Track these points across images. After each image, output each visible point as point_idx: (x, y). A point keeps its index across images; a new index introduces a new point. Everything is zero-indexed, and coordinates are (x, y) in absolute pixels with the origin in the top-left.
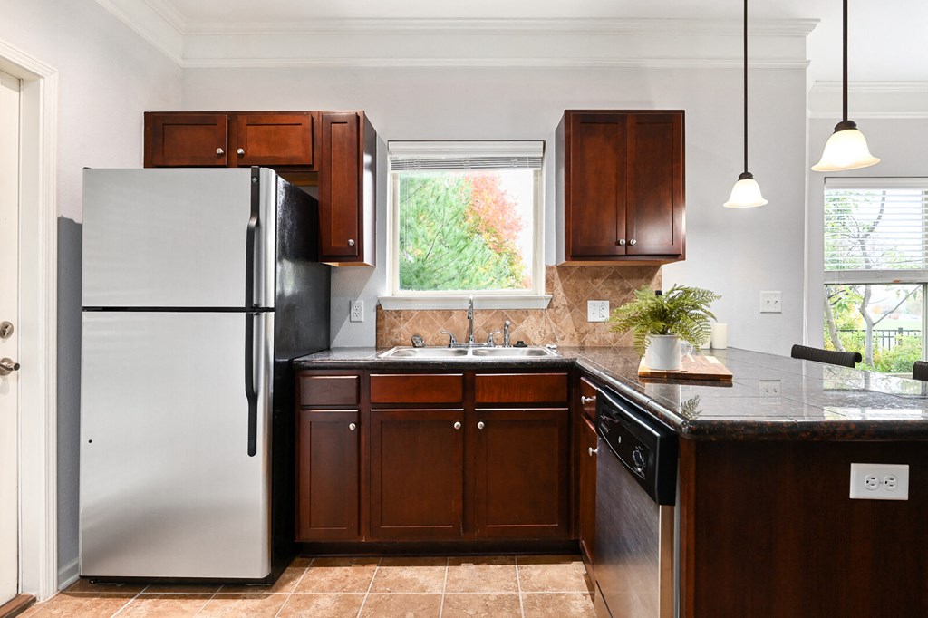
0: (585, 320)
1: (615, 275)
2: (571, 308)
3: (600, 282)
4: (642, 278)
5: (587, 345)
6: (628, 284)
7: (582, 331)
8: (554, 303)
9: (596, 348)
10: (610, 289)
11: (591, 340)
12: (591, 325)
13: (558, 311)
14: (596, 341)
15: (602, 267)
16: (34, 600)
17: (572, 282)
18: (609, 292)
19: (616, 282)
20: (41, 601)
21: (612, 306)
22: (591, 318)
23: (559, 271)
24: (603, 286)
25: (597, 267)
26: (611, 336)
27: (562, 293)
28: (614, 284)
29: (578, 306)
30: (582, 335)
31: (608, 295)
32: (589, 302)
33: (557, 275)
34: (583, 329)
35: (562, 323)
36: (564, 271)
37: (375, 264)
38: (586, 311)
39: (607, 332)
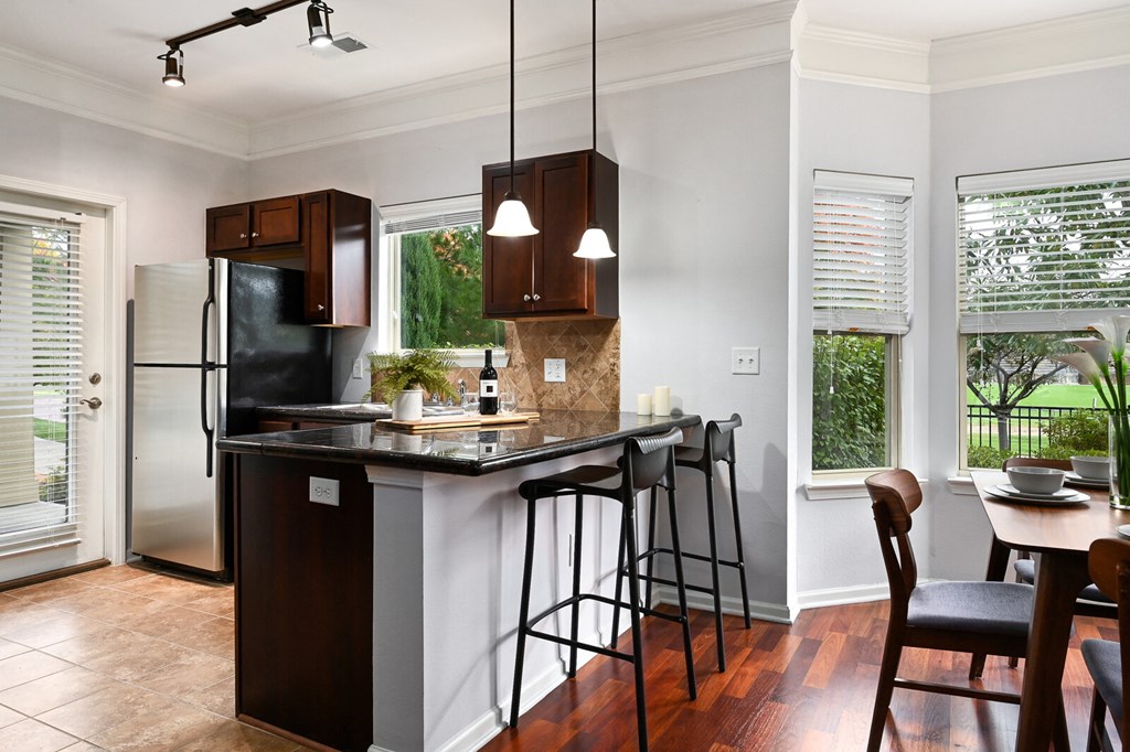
0: (542, 379)
1: (572, 331)
2: (528, 367)
3: (556, 339)
4: (598, 333)
5: (545, 407)
6: (585, 340)
7: (540, 391)
8: (513, 361)
9: (553, 411)
10: (565, 346)
11: (549, 401)
12: (548, 385)
13: (517, 370)
14: (553, 403)
15: (557, 322)
16: (110, 563)
17: (530, 338)
18: (565, 349)
19: (572, 338)
20: (113, 565)
21: (568, 365)
22: (548, 378)
23: (518, 328)
24: (560, 343)
25: (554, 322)
26: (567, 398)
27: (520, 351)
28: (570, 341)
29: (535, 365)
30: (539, 396)
31: (564, 353)
32: (546, 360)
33: (516, 331)
34: (541, 390)
35: (521, 383)
36: (522, 329)
37: (368, 323)
38: (542, 370)
39: (564, 393)
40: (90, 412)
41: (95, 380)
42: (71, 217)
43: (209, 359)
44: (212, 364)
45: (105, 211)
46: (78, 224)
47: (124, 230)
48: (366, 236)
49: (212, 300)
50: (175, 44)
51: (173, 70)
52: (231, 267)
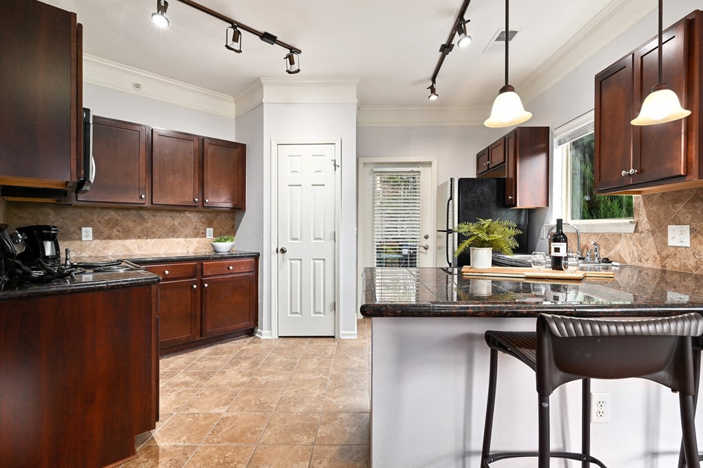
0: (666, 244)
2: (653, 232)
3: (680, 206)
5: (668, 268)
7: (664, 254)
8: (640, 228)
9: (676, 272)
10: (691, 213)
11: (672, 264)
12: (672, 249)
13: (643, 235)
14: (677, 266)
15: (681, 191)
17: (654, 208)
18: (690, 216)
19: (697, 205)
21: (692, 231)
22: (672, 242)
24: (684, 211)
25: (677, 192)
26: (691, 262)
27: (646, 219)
28: (696, 208)
29: (659, 230)
30: (663, 259)
31: (689, 219)
32: (669, 226)
33: (642, 203)
34: (665, 252)
35: (646, 246)
36: (648, 199)
37: (548, 205)
38: (666, 235)
39: (688, 257)
40: (424, 251)
41: (426, 237)
42: (415, 169)
43: (450, 228)
44: (451, 230)
45: (430, 164)
46: (419, 172)
47: (436, 171)
48: (547, 150)
49: (451, 198)
50: (434, 79)
51: (433, 90)
52: (461, 181)
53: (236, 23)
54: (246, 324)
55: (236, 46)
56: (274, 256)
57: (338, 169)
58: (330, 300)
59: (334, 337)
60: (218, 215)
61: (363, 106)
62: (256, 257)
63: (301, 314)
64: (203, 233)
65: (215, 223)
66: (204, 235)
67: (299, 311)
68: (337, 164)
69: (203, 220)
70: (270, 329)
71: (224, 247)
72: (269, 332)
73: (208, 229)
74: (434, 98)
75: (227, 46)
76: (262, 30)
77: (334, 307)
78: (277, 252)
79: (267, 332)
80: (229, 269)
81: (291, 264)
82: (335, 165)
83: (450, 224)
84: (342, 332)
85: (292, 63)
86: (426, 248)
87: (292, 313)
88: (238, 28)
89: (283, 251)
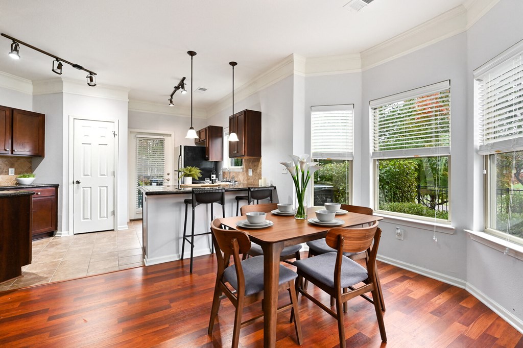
0: (248, 175)
1: (253, 161)
3: (251, 163)
4: (258, 162)
6: (255, 164)
7: (248, 178)
8: (244, 170)
9: (250, 184)
10: (252, 166)
14: (250, 182)
17: (246, 163)
21: (252, 171)
23: (244, 161)
26: (252, 180)
27: (245, 167)
30: (248, 180)
32: (249, 170)
35: (245, 176)
37: (222, 160)
40: (167, 181)
41: (168, 174)
42: (162, 137)
44: (180, 170)
45: (170, 135)
46: (164, 139)
47: (173, 139)
48: (221, 136)
49: (180, 155)
50: (172, 96)
51: (171, 102)
52: (185, 147)
53: (59, 58)
54: (48, 229)
55: (59, 71)
56: (71, 186)
57: (116, 137)
58: (111, 209)
59: (113, 230)
60: (18, 160)
61: (132, 99)
62: (56, 187)
63: (91, 219)
64: (6, 172)
65: (16, 165)
66: (7, 173)
67: (89, 217)
68: (116, 133)
69: (7, 163)
70: (68, 230)
71: (27, 181)
72: (67, 232)
73: (10, 169)
74: (171, 105)
75: (53, 70)
76: (75, 63)
77: (114, 213)
78: (73, 183)
79: (65, 232)
80: (37, 194)
81: (84, 190)
82: (114, 134)
83: (180, 167)
84: (118, 227)
85: (91, 80)
86: (168, 180)
87: (84, 219)
88: (60, 61)
89: (78, 182)
